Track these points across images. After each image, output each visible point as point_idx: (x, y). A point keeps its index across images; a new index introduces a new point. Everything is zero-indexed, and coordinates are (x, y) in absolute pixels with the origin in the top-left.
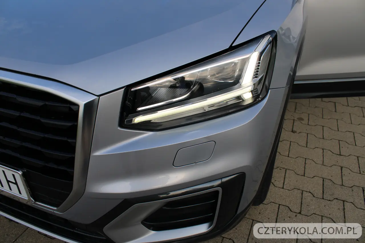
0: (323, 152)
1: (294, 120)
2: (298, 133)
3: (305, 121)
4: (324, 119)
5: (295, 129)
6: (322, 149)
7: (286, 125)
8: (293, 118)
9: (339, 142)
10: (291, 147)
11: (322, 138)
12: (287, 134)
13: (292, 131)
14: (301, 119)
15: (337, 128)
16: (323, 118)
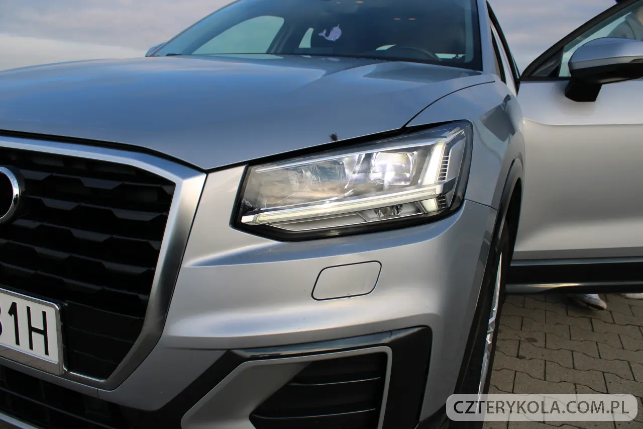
0: (576, 388)
1: (520, 341)
2: (528, 358)
3: (541, 343)
4: (574, 340)
5: (521, 353)
6: (573, 384)
7: (506, 347)
8: (517, 338)
9: (604, 375)
10: (517, 380)
11: (572, 367)
12: (508, 360)
13: (518, 357)
14: (532, 340)
15: (598, 354)
16: (571, 339)
